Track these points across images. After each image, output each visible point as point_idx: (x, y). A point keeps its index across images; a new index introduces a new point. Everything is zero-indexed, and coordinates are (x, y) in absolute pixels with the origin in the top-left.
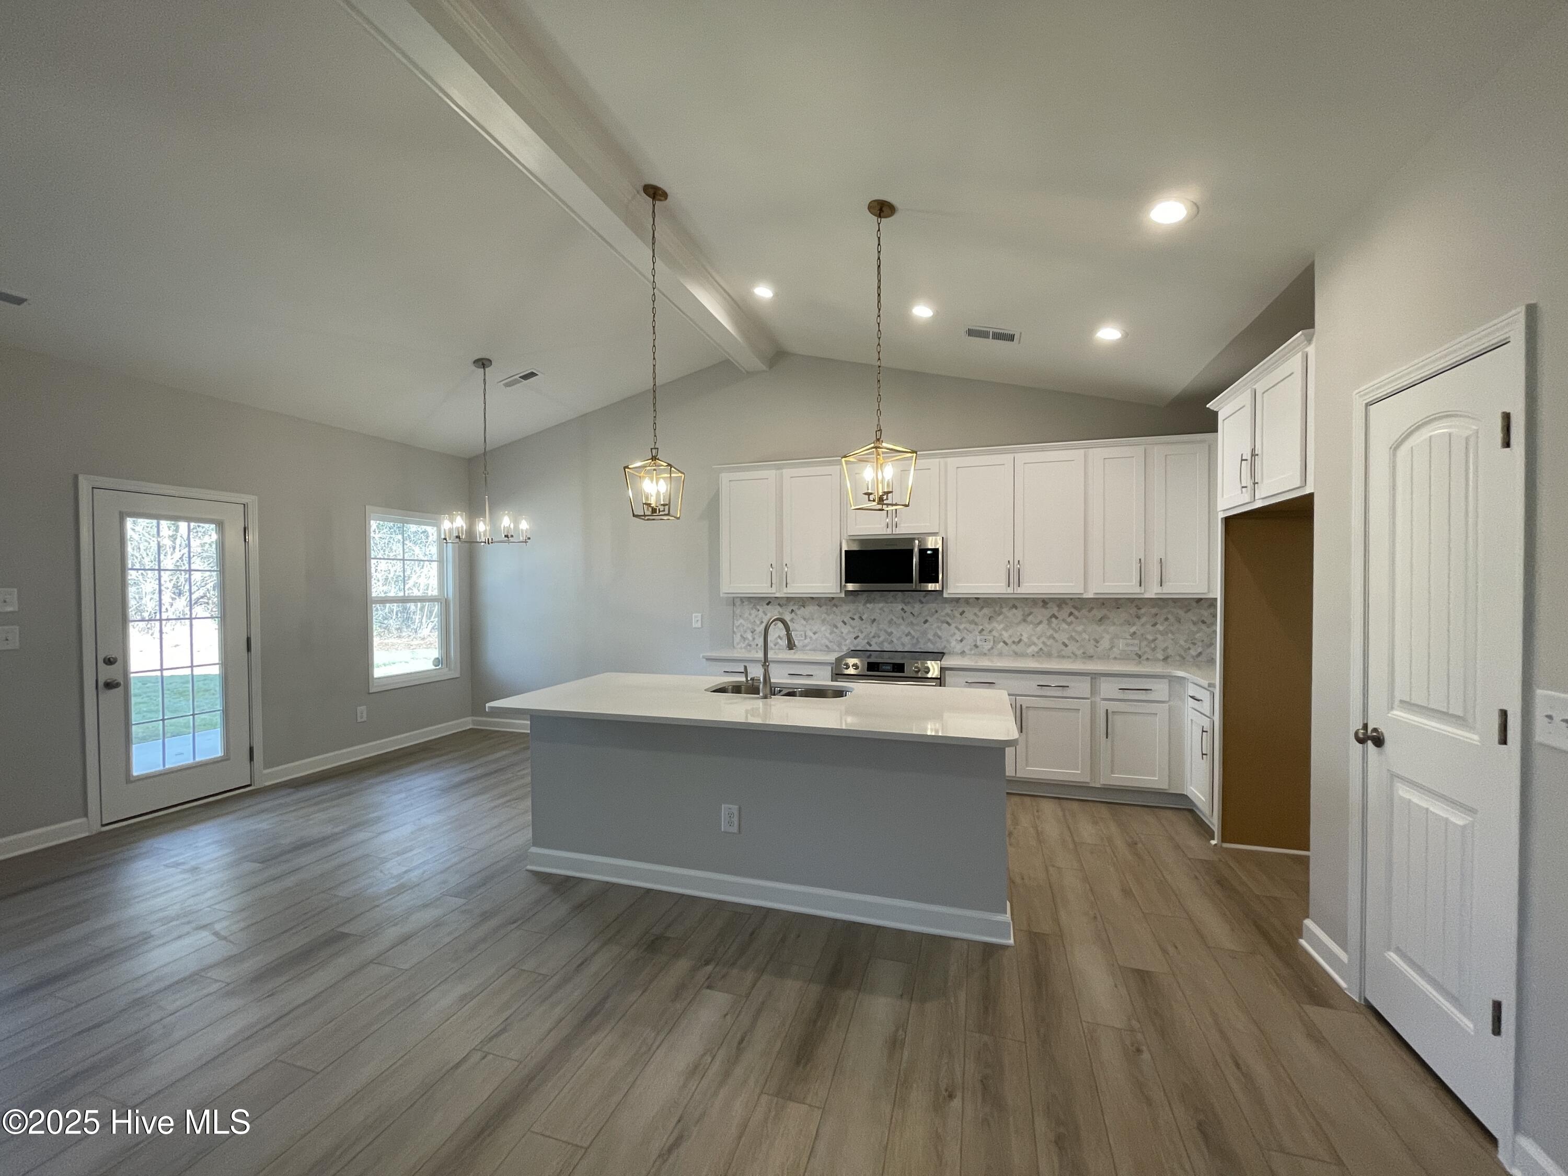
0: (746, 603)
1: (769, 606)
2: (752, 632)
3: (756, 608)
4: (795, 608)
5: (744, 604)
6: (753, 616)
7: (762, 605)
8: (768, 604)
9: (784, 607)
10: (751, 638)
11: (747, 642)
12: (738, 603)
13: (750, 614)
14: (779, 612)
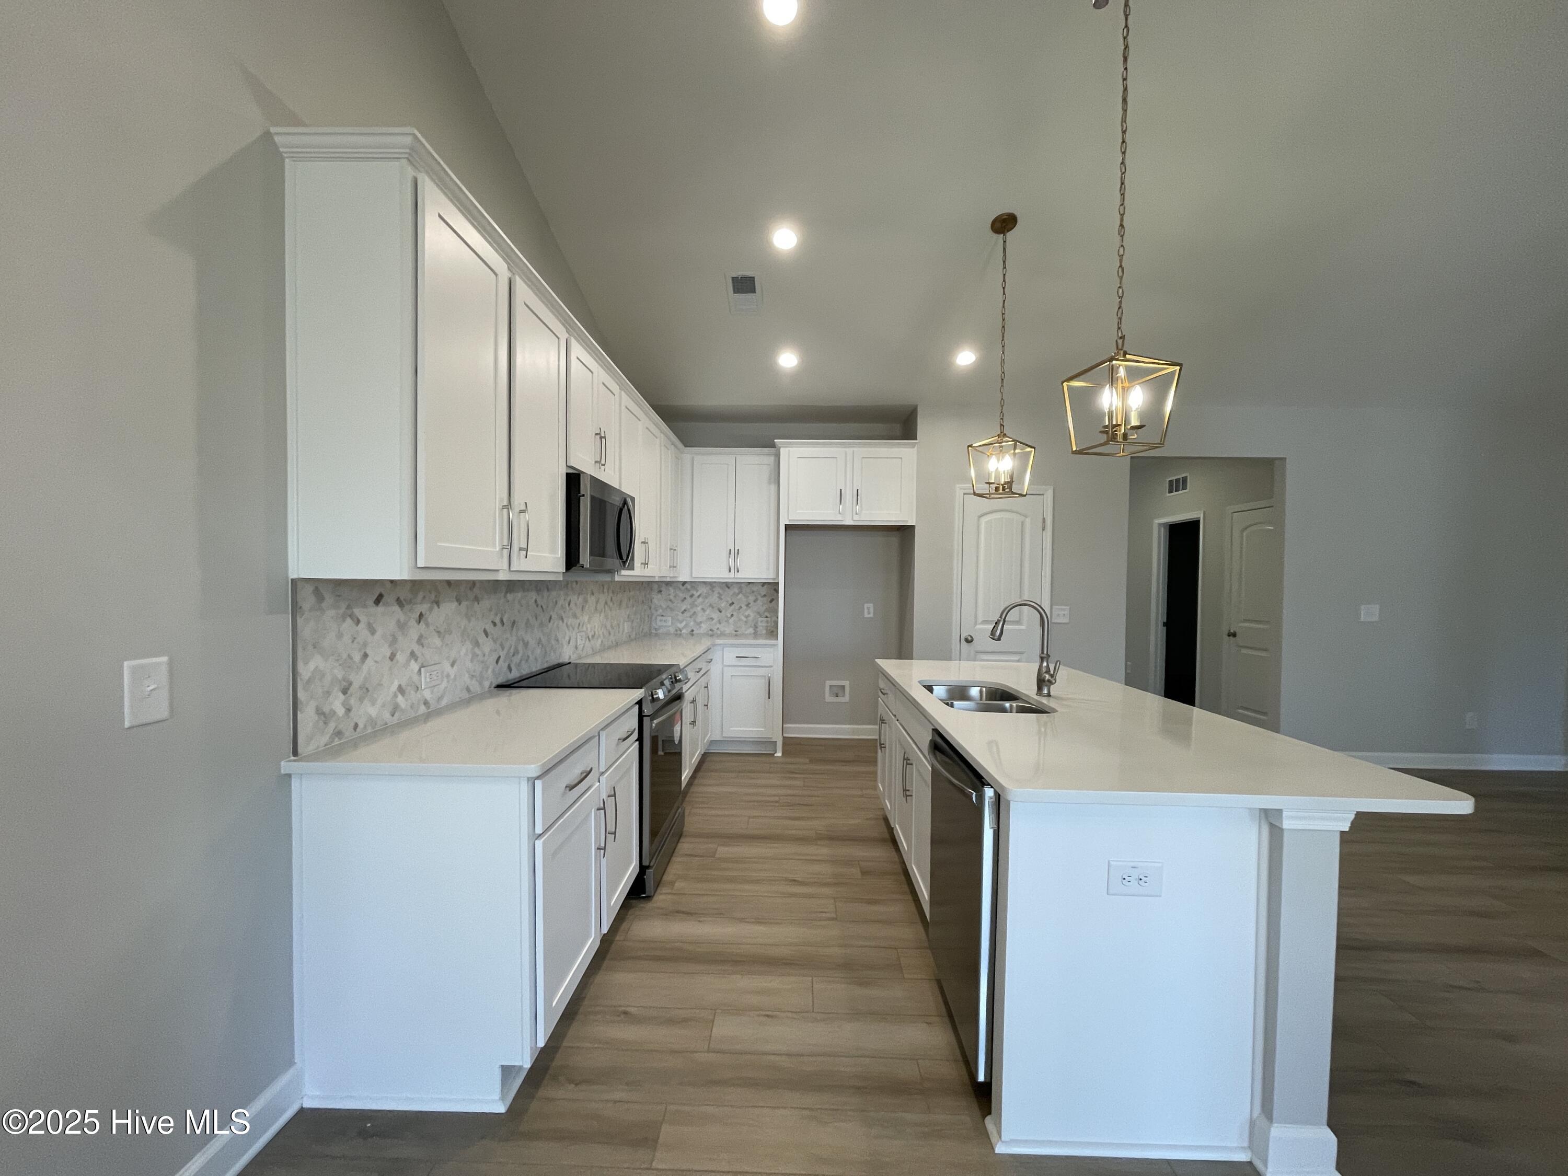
0: (329, 599)
1: (380, 609)
2: (345, 691)
3: (351, 616)
4: (424, 608)
5: (324, 605)
6: (347, 639)
7: (365, 606)
8: (378, 601)
9: (407, 607)
10: (341, 711)
11: (332, 725)
12: (307, 600)
13: (340, 636)
14: (398, 621)
